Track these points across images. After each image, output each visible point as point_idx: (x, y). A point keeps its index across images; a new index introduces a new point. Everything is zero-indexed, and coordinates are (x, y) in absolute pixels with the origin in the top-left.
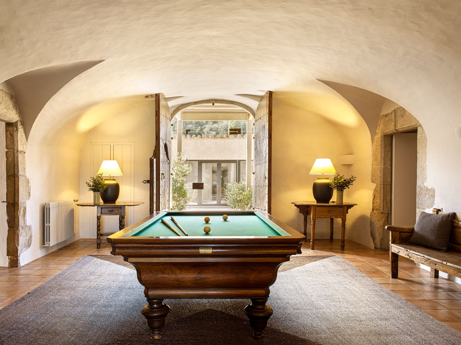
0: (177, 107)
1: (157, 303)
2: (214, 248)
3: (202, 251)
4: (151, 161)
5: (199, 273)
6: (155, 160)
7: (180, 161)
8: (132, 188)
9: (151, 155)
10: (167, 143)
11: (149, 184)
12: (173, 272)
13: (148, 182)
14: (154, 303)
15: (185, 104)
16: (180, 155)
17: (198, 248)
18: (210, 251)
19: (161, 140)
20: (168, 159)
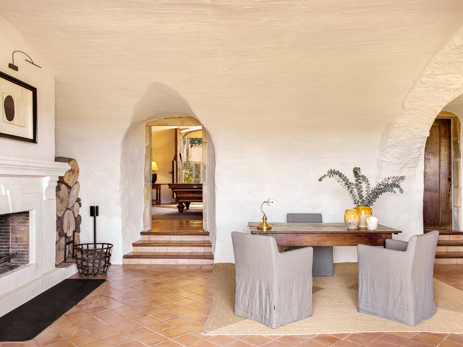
0: (186, 133)
1: (181, 204)
2: (197, 186)
3: (194, 187)
4: (173, 162)
5: (194, 194)
6: (175, 162)
7: (188, 162)
8: (163, 177)
9: (173, 159)
10: (181, 153)
11: (172, 174)
12: (186, 194)
13: (172, 173)
14: (180, 204)
15: (190, 132)
16: (188, 159)
17: (193, 186)
18: (196, 187)
19: (178, 152)
20: (182, 161)
